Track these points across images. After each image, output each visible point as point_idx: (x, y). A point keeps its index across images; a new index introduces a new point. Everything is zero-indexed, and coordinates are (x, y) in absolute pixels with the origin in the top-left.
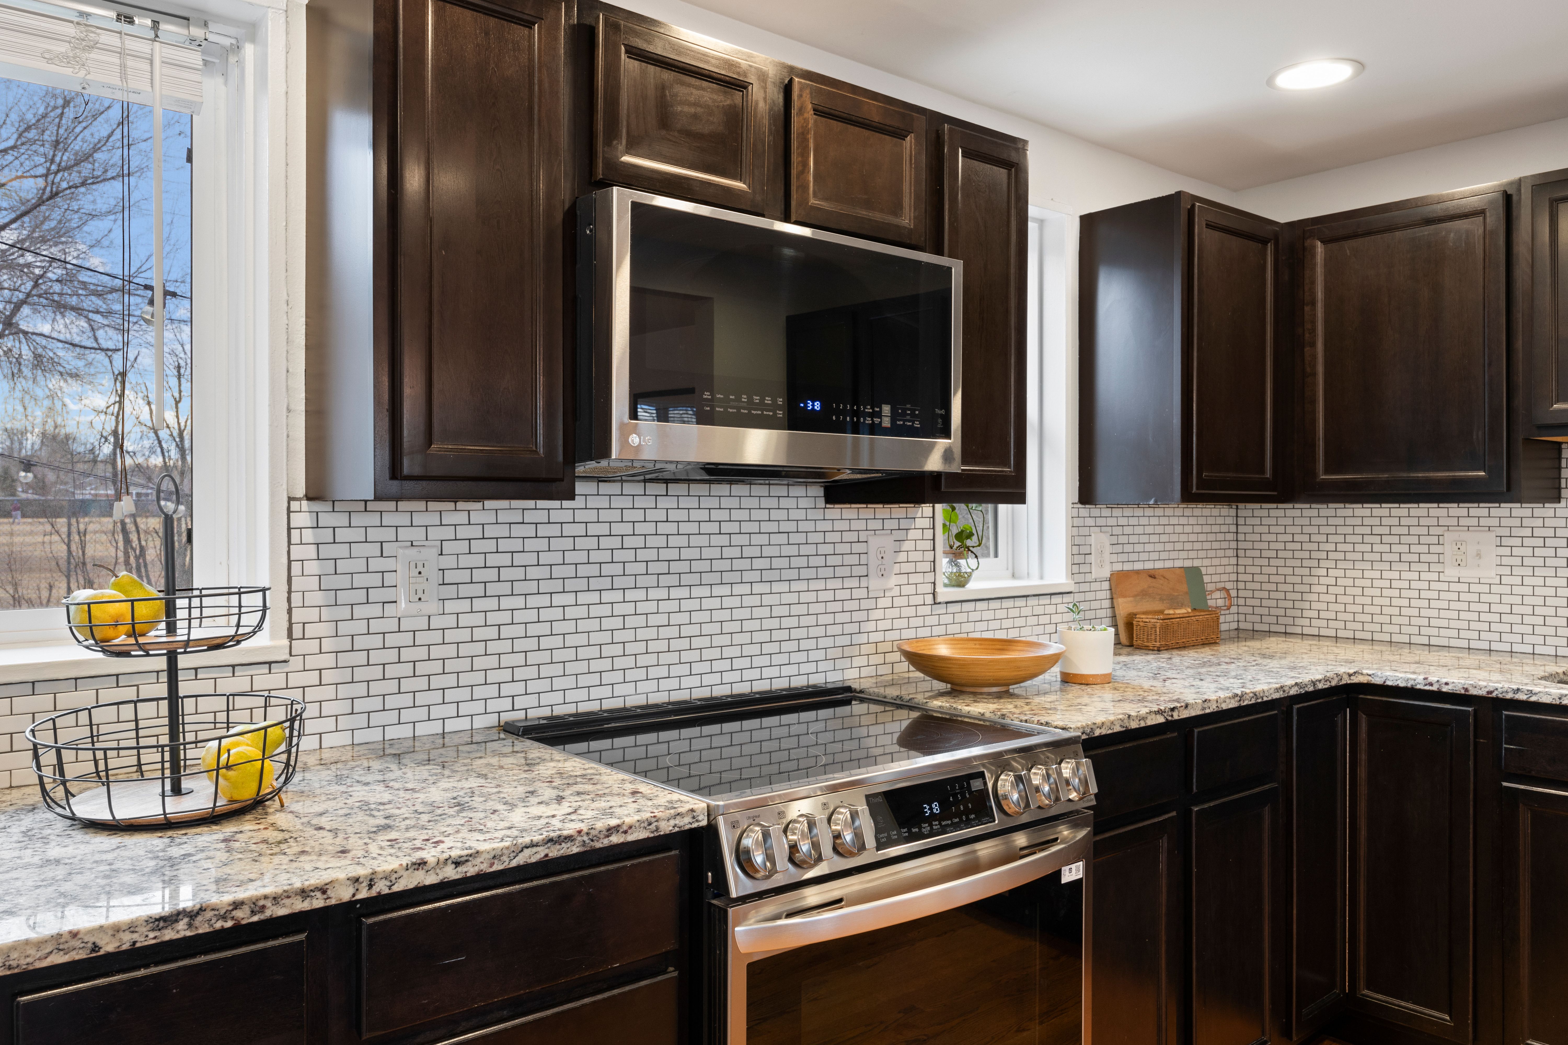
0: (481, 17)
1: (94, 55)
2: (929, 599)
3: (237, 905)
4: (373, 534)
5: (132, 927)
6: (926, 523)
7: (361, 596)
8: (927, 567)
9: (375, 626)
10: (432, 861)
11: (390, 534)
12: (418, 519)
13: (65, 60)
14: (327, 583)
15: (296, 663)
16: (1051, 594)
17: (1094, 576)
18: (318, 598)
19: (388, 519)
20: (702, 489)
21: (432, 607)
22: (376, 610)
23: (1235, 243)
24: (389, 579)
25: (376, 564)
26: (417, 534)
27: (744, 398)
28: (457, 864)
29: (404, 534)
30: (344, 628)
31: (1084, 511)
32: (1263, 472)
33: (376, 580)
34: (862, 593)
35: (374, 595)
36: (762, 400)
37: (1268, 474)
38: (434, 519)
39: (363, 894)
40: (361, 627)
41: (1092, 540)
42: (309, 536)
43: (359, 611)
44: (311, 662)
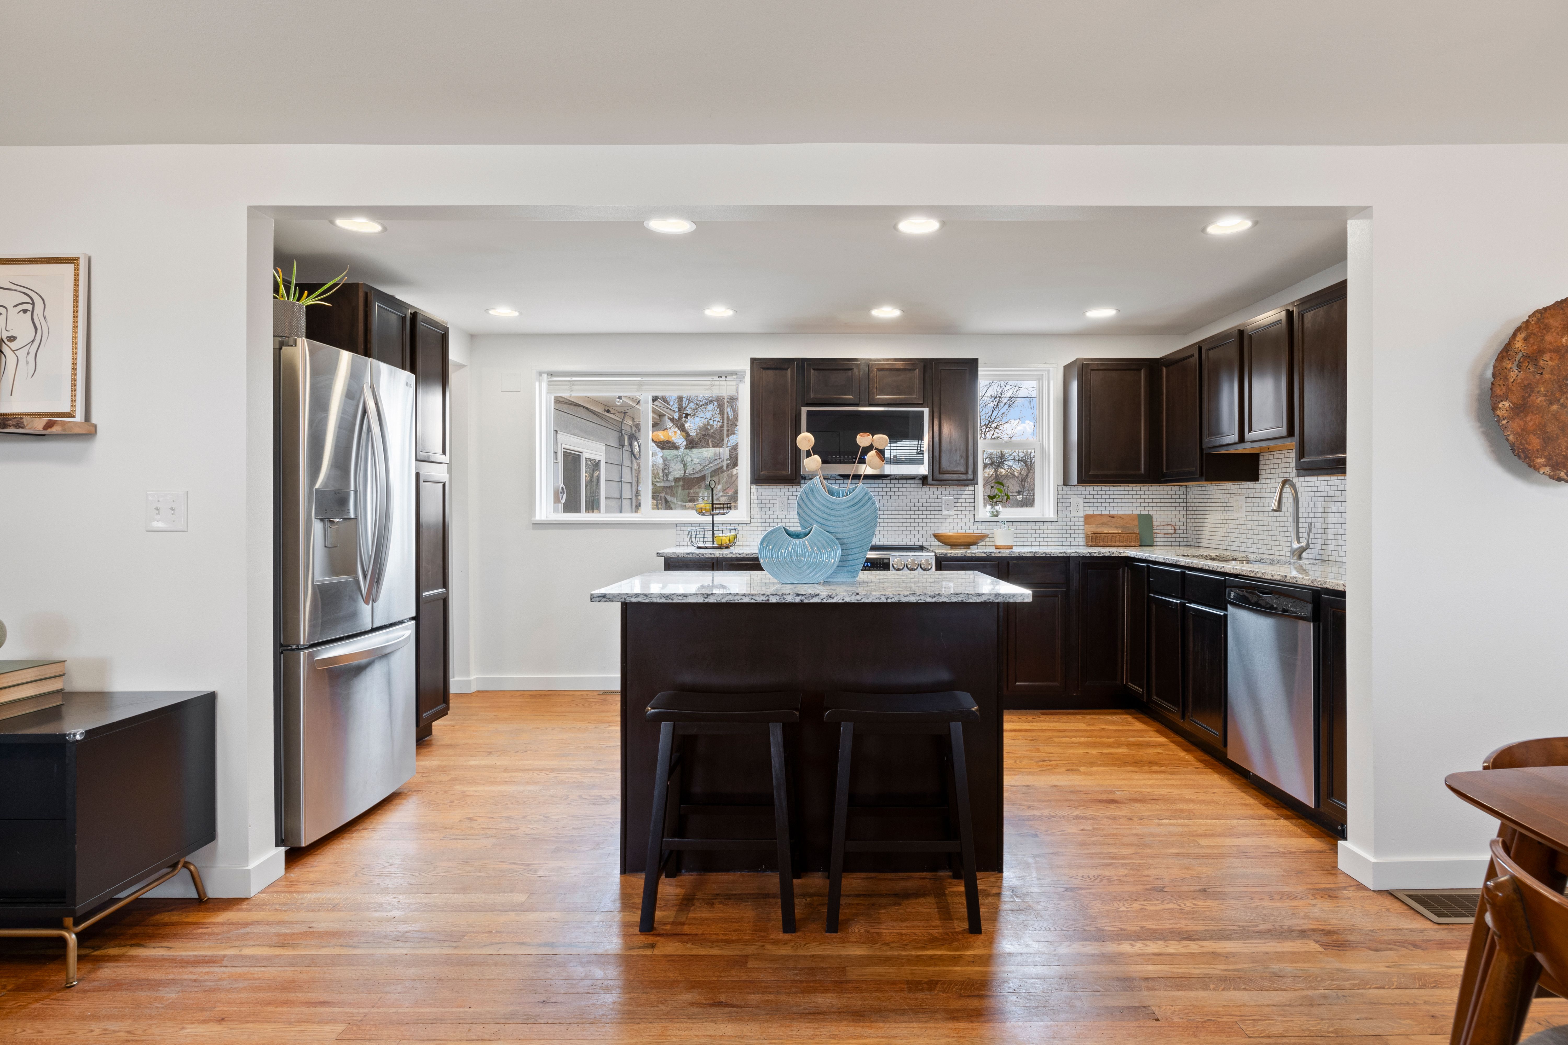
0: (774, 371)
1: (714, 387)
2: (972, 520)
3: (700, 554)
4: (771, 494)
5: (683, 554)
6: (971, 492)
7: (768, 509)
8: (971, 508)
9: (771, 517)
10: (734, 552)
11: (775, 494)
12: (782, 490)
13: (707, 389)
14: (760, 505)
15: (752, 524)
16: (1044, 522)
17: (1072, 515)
18: (757, 509)
19: (774, 490)
20: (841, 481)
21: (786, 513)
22: (771, 513)
23: (1114, 374)
24: (775, 505)
25: (772, 501)
26: (782, 494)
27: (842, 457)
28: (739, 554)
29: (778, 494)
30: (764, 517)
31: (1065, 488)
32: (1139, 469)
33: (772, 505)
34: (940, 516)
35: (771, 509)
36: (848, 457)
37: (1143, 471)
38: (787, 490)
39: (721, 556)
40: (768, 517)
41: (1071, 500)
42: (755, 494)
43: (767, 513)
44: (756, 524)
